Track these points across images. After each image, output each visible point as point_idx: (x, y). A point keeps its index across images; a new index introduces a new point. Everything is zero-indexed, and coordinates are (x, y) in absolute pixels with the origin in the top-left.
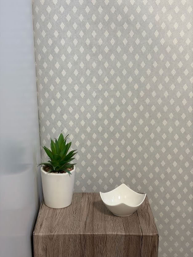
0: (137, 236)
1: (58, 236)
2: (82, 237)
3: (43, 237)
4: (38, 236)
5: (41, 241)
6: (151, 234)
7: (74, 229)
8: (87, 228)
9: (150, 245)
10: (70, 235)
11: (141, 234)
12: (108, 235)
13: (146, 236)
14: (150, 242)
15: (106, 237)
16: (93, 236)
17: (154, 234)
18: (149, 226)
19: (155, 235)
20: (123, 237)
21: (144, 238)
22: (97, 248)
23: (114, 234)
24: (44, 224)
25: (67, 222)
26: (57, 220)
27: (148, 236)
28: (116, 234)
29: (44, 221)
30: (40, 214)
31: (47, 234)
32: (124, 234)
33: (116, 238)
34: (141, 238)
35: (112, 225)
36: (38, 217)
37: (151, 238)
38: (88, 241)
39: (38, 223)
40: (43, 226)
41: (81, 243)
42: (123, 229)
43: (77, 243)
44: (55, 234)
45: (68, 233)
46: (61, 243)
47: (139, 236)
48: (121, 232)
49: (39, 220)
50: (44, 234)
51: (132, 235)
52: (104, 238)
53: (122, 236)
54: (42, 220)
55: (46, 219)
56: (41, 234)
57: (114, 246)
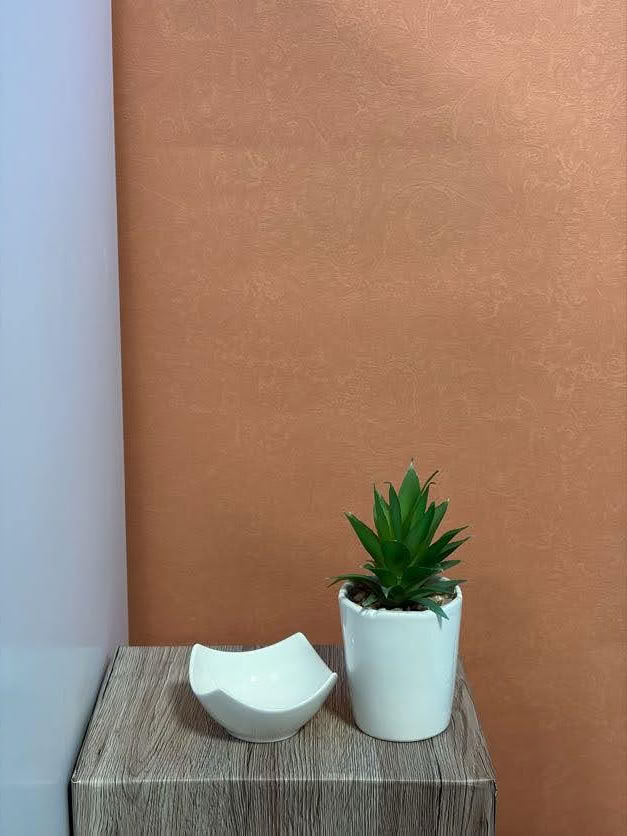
0: (422, 786)
1: (155, 788)
2: (238, 794)
3: (103, 792)
4: (86, 788)
5: (97, 804)
6: (470, 781)
7: (211, 766)
8: (254, 761)
9: (466, 817)
10: (197, 784)
11: (437, 781)
12: (325, 783)
13: (455, 789)
14: (468, 808)
15: (320, 790)
16: (274, 789)
17: (481, 780)
18: (464, 754)
19: (483, 783)
20: (376, 791)
21: (445, 794)
22: (288, 830)
23: (344, 778)
24: (109, 748)
25: (189, 742)
26: (155, 736)
27: (461, 786)
28: (351, 779)
29: (112, 737)
30: (99, 717)
31: (118, 782)
32: (378, 779)
33: (351, 793)
34: (437, 793)
35: (340, 751)
36: (91, 726)
37: (470, 793)
38: (256, 804)
39: (92, 746)
40: (106, 755)
41: (233, 811)
42: (378, 766)
43: (220, 811)
44: (147, 781)
45: (188, 779)
46: (165, 812)
47: (430, 787)
48: (370, 774)
49: (94, 733)
50: (110, 781)
51: (406, 784)
52: (312, 796)
53: (372, 785)
54: (104, 736)
55: (116, 732)
56: (97, 782)
57: (345, 820)
